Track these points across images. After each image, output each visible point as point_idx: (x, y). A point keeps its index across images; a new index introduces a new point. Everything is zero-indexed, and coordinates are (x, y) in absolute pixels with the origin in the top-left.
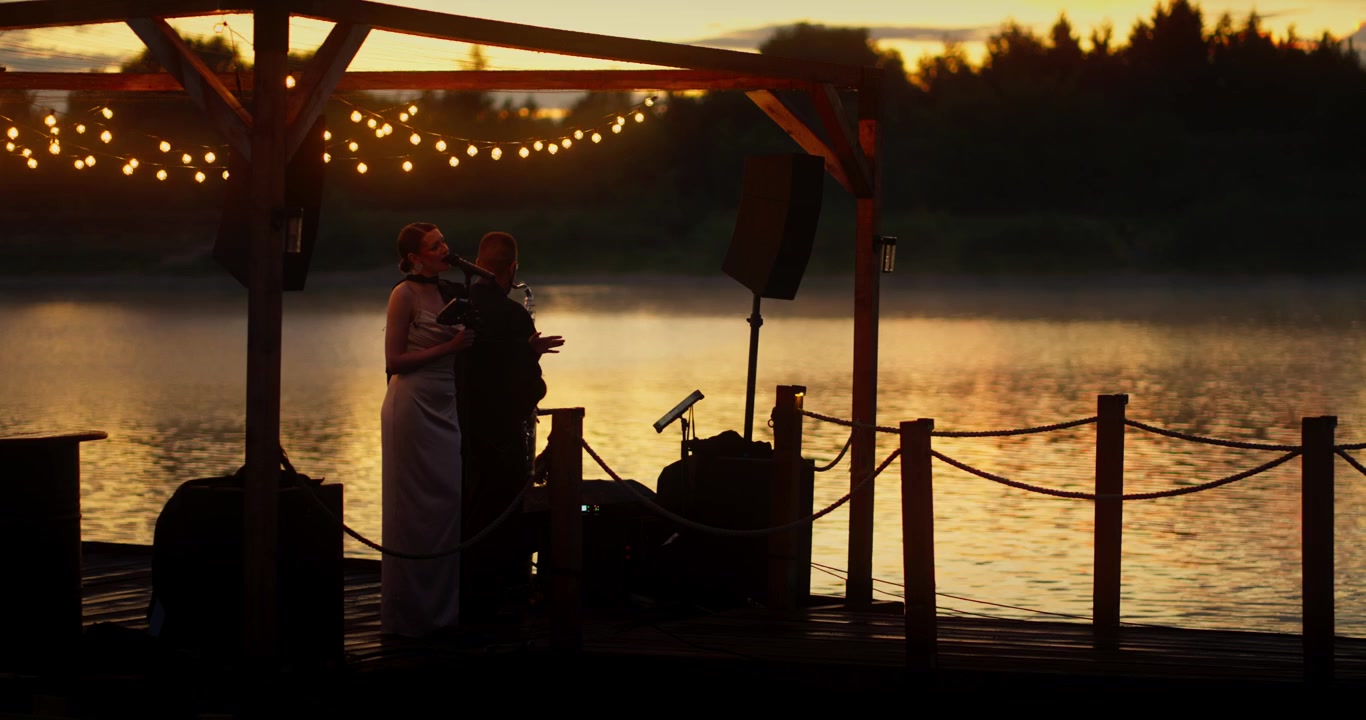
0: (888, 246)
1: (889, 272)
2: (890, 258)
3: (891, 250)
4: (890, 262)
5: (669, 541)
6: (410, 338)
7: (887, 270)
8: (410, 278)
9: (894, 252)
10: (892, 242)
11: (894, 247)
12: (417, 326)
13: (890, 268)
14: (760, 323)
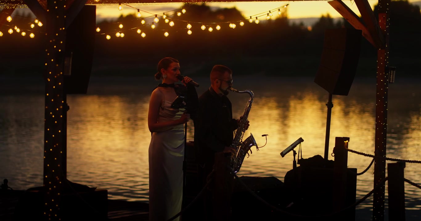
0: (392, 71)
1: (392, 83)
2: (393, 77)
3: (393, 73)
4: (393, 79)
5: (290, 206)
6: (160, 114)
7: (391, 82)
8: (161, 85)
9: (394, 74)
10: (393, 69)
11: (395, 72)
12: (163, 109)
13: (393, 81)
14: (332, 106)
